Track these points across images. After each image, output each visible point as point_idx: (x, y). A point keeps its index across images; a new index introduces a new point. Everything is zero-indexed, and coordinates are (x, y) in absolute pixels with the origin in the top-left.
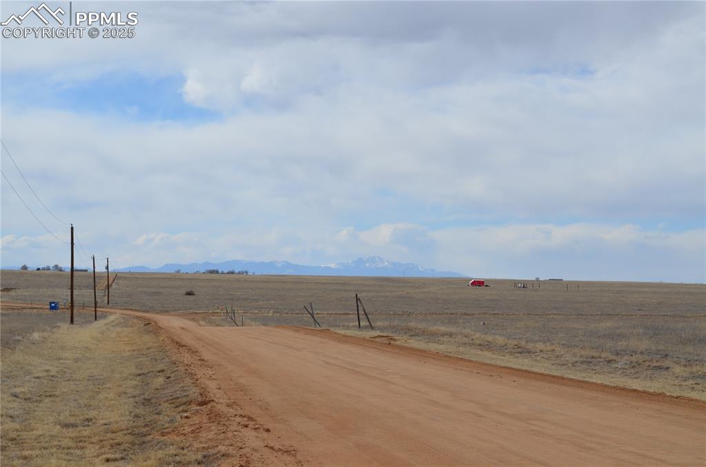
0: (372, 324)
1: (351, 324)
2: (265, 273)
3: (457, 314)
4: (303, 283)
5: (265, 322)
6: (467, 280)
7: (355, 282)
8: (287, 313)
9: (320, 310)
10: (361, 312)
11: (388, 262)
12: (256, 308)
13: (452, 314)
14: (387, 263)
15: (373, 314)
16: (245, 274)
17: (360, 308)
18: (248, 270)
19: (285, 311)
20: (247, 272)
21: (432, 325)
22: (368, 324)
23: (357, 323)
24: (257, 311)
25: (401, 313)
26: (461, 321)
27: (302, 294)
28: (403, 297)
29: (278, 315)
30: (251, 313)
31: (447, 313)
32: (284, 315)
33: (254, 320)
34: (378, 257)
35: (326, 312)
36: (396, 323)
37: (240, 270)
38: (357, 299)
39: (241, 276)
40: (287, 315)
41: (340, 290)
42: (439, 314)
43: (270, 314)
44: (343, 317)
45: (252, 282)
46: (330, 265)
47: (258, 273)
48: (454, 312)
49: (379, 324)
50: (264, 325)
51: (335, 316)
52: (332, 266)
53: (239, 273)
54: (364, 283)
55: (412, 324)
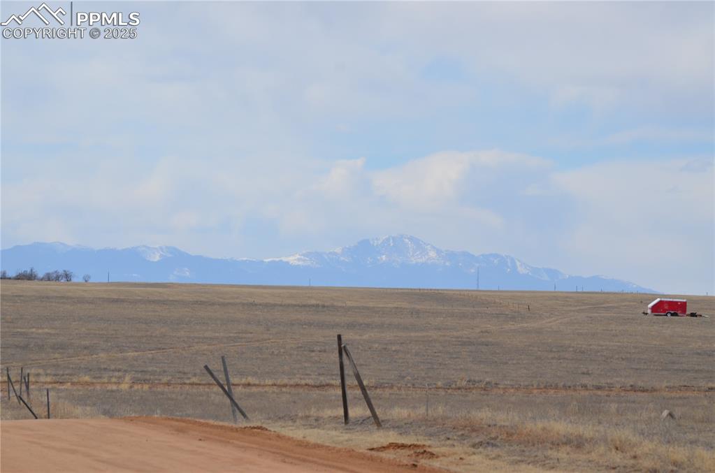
0: (378, 412)
1: (328, 413)
2: (115, 278)
3: (611, 387)
4: (213, 304)
5: (109, 405)
6: (643, 299)
7: (349, 304)
8: (168, 384)
9: (255, 374)
10: (351, 381)
11: (438, 252)
12: (88, 370)
13: (599, 388)
14: (432, 254)
15: (392, 387)
16: (63, 280)
17: (348, 371)
18: (69, 269)
19: (165, 379)
20: (67, 276)
21: (534, 418)
22: (368, 413)
23: (341, 412)
24: (87, 378)
25: (464, 383)
26: (614, 406)
27: (207, 334)
28: (471, 344)
29: (146, 387)
30: (73, 384)
31: (585, 387)
32: (161, 388)
33: (81, 401)
34: (411, 239)
35: (268, 382)
36: (441, 410)
37: (51, 270)
38: (342, 350)
39: (52, 286)
40: (166, 389)
41: (310, 324)
42: (566, 387)
43: (125, 387)
44: (315, 394)
45: (81, 301)
46: (284, 259)
47: (98, 277)
48: (603, 382)
49: (399, 413)
50: (106, 413)
51: (293, 390)
52: (293, 260)
53: (48, 278)
54: (371, 304)
55: (483, 415)
